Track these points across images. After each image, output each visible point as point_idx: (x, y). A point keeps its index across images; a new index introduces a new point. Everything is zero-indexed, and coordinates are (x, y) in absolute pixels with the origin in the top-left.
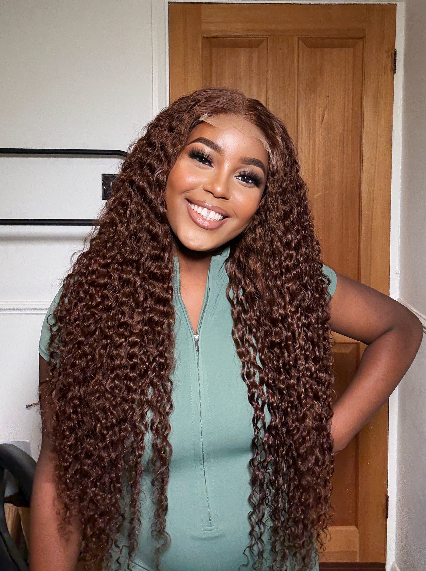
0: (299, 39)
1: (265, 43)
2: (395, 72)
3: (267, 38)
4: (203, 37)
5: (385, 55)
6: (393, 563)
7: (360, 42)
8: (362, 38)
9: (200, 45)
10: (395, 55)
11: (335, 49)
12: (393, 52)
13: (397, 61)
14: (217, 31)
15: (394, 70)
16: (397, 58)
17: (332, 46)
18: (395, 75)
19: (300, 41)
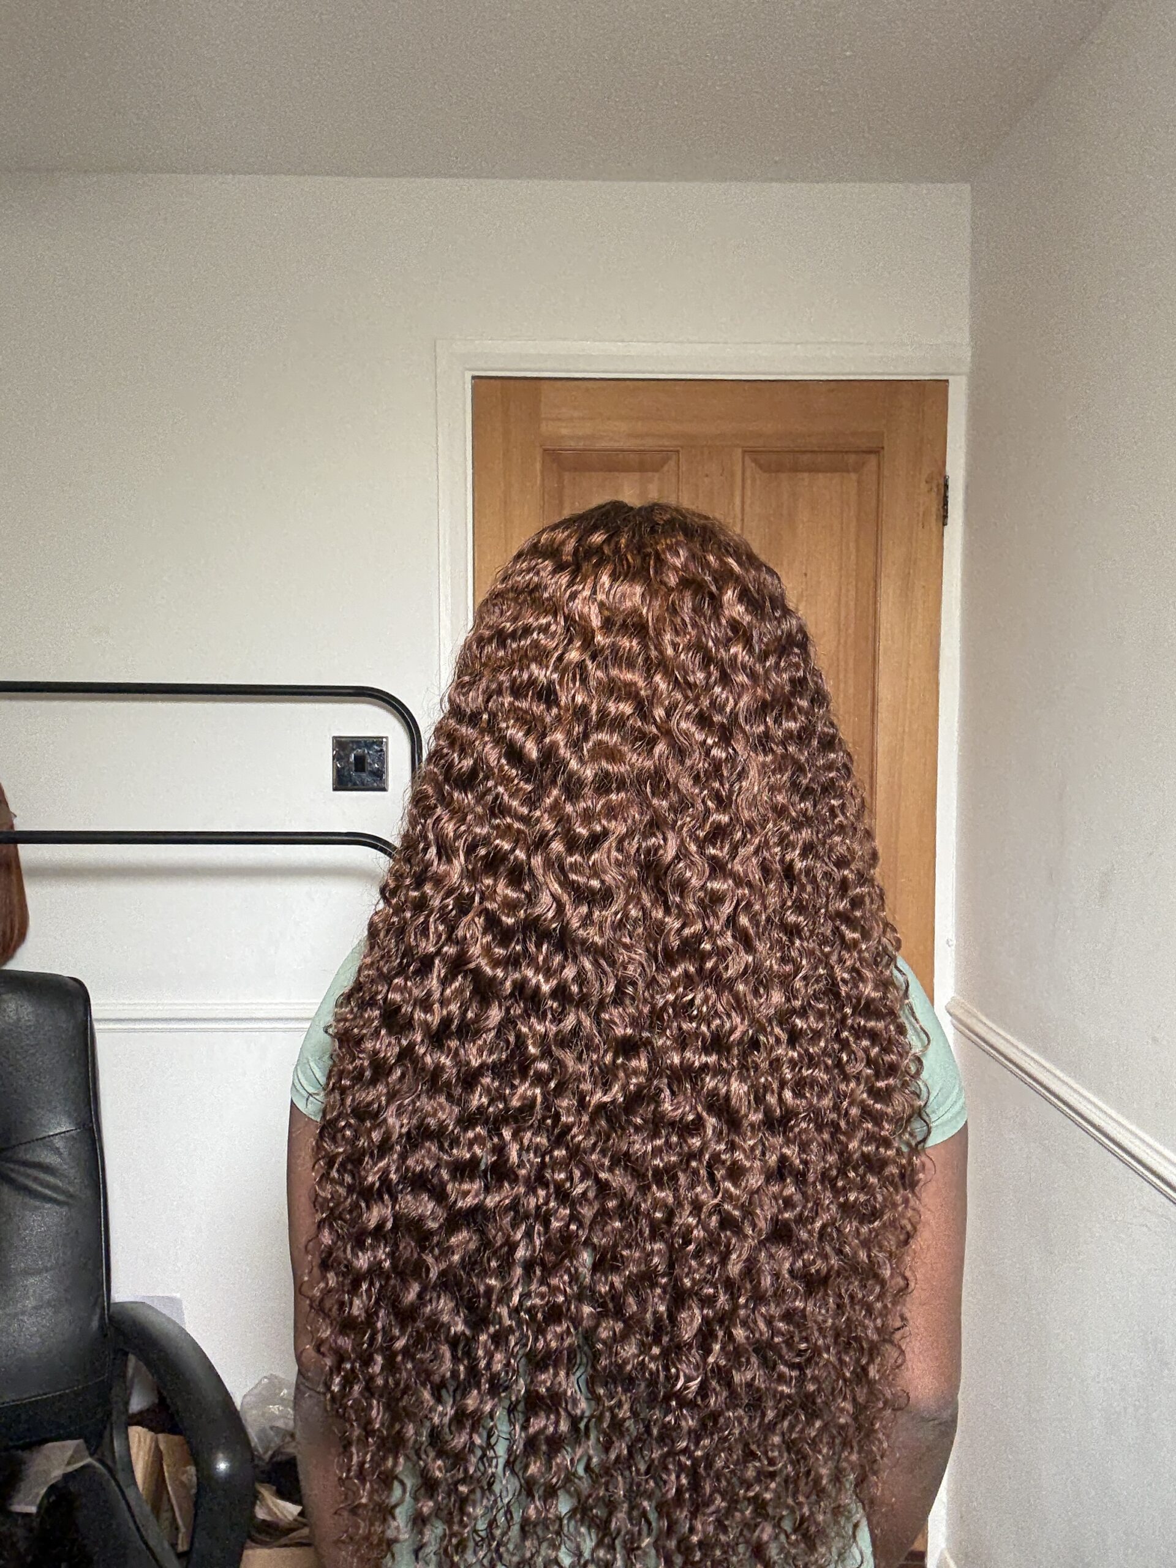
0: (744, 452)
1: (672, 463)
2: (945, 524)
3: (678, 451)
4: (545, 450)
5: (924, 487)
6: (941, 1553)
7: (873, 460)
8: (877, 451)
9: (538, 466)
10: (946, 486)
11: (820, 475)
12: (942, 481)
13: (950, 500)
14: (571, 438)
15: (944, 518)
16: (950, 494)
17: (813, 469)
18: (946, 528)
19: (747, 458)
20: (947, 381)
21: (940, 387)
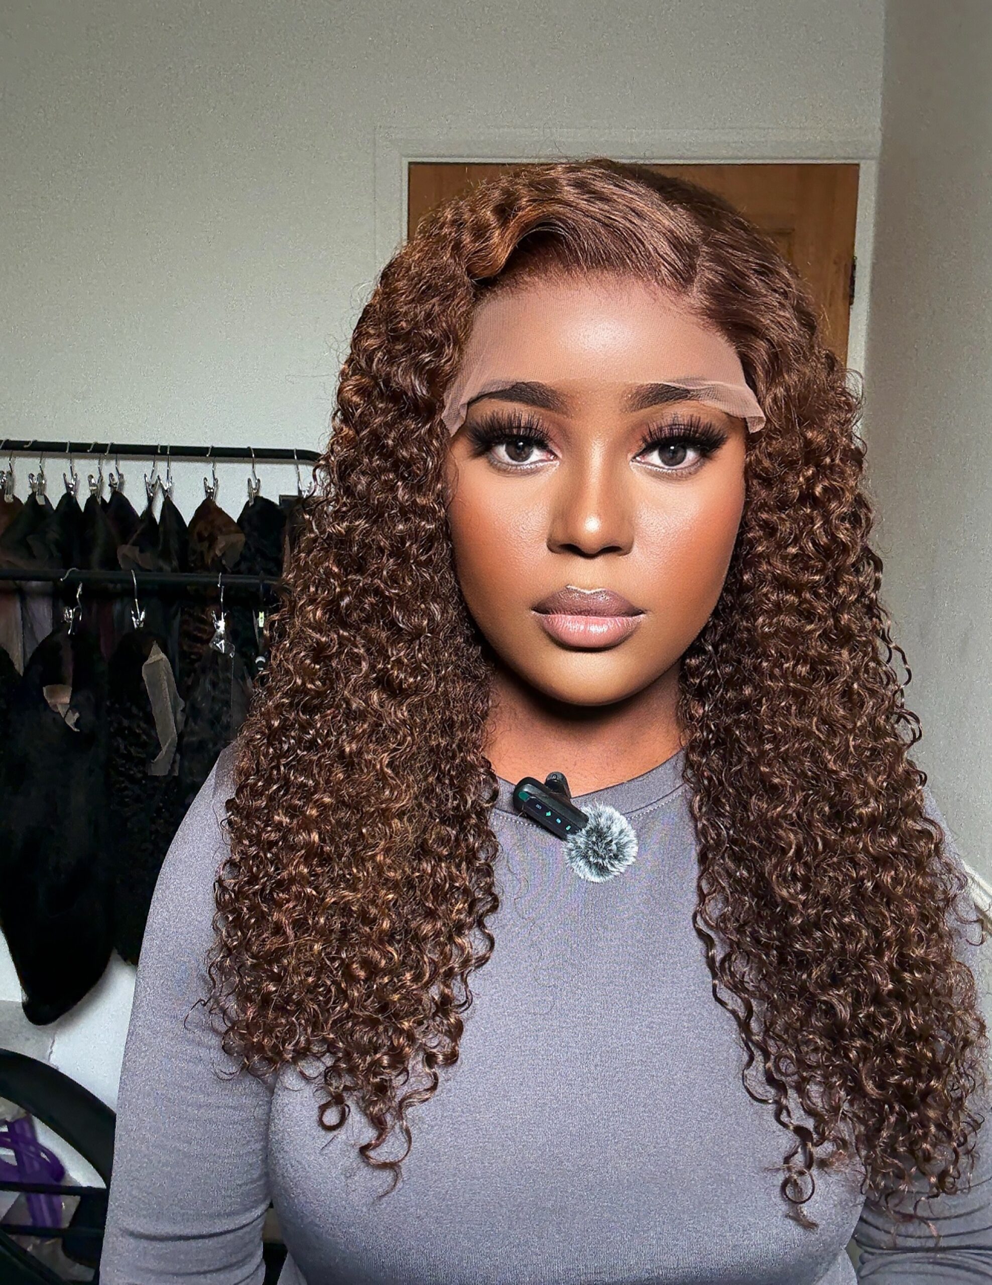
5: (832, 268)
8: (787, 235)
10: (854, 267)
12: (849, 262)
13: (856, 279)
15: (850, 297)
16: (858, 274)
20: (858, 165)
21: (851, 172)
